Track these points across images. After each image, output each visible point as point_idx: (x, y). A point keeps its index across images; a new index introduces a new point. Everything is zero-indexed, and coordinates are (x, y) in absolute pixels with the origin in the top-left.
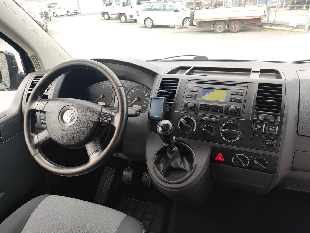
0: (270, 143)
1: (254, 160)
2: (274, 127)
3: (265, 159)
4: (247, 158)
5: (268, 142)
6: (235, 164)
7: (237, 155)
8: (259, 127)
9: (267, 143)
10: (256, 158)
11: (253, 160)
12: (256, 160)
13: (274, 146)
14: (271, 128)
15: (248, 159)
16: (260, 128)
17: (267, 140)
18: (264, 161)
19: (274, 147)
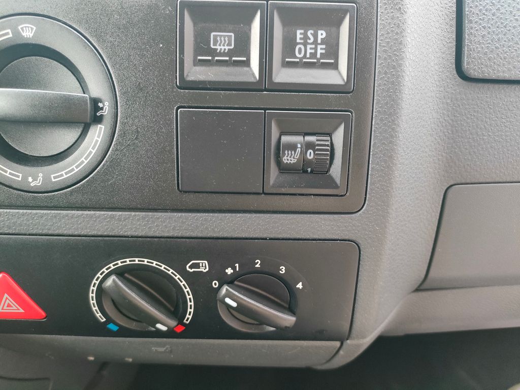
0: (310, 155)
1: (220, 286)
2: (322, 34)
3: (283, 270)
4: (177, 277)
5: (292, 147)
6: (112, 327)
7: (112, 266)
8: (223, 42)
9: (289, 158)
10: (229, 271)
11: (215, 284)
12: (230, 281)
13: (336, 170)
14: (305, 44)
15: (183, 283)
16: (230, 53)
17: (283, 133)
18: (280, 278)
19: (331, 183)
